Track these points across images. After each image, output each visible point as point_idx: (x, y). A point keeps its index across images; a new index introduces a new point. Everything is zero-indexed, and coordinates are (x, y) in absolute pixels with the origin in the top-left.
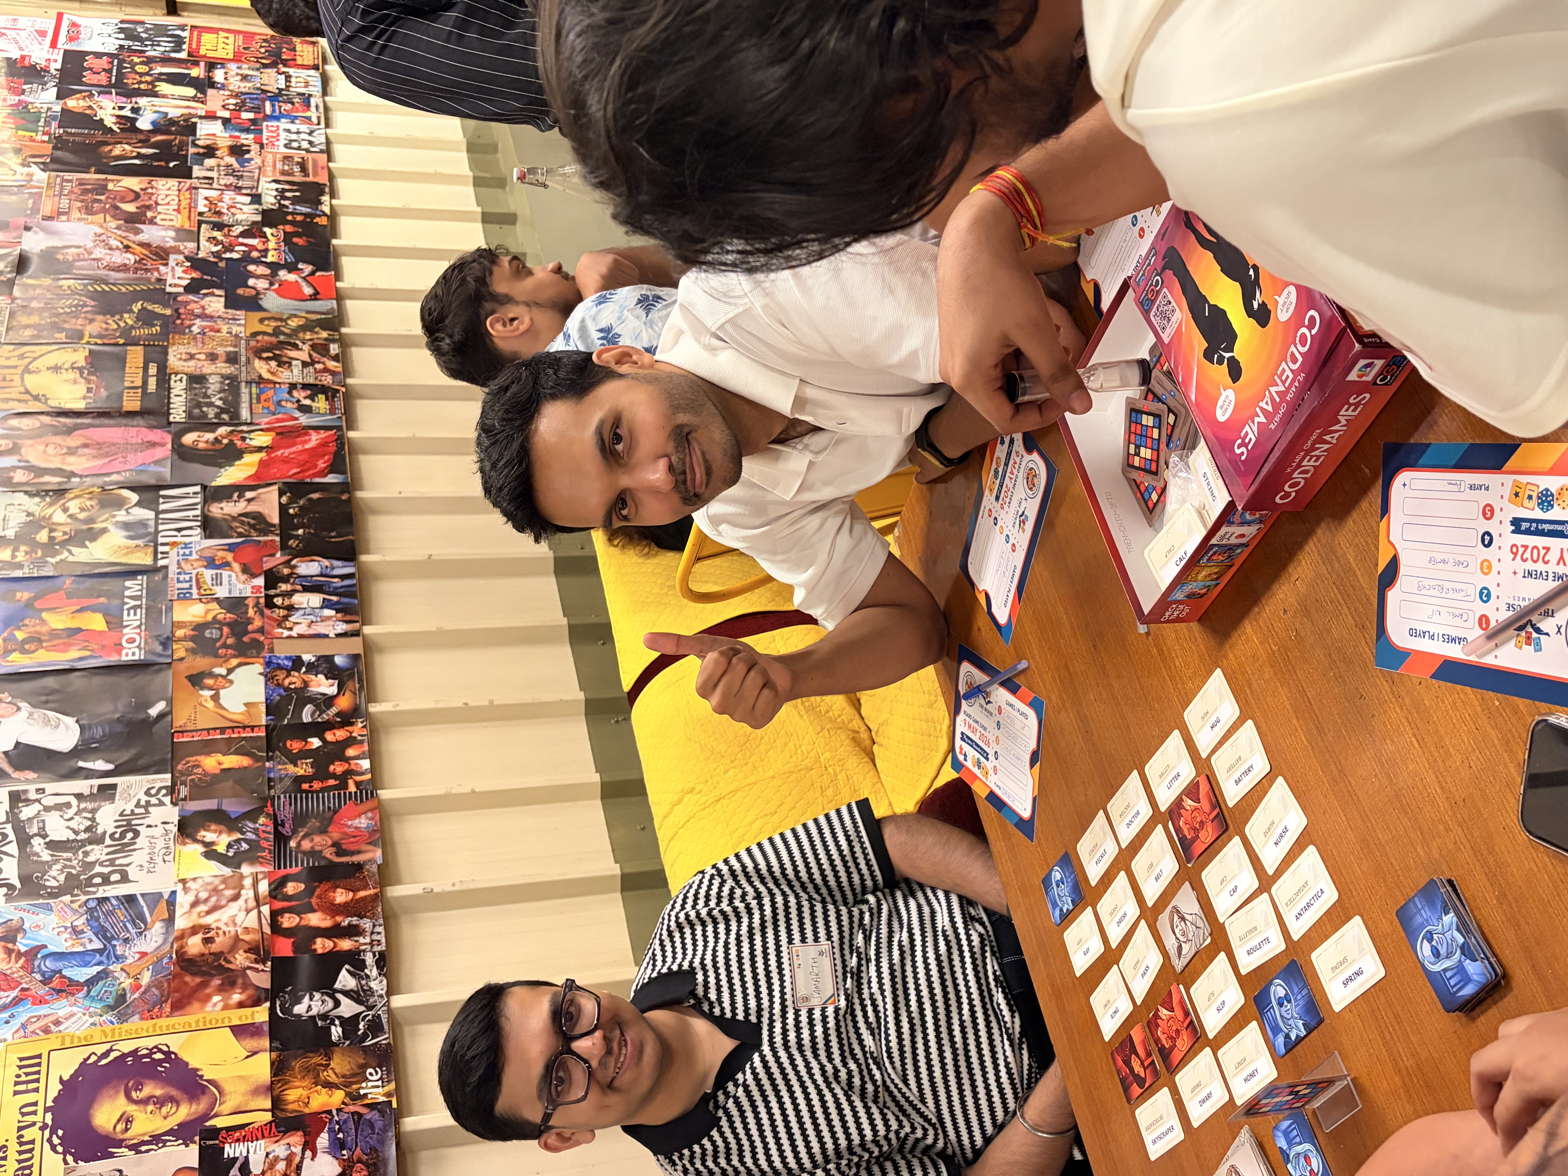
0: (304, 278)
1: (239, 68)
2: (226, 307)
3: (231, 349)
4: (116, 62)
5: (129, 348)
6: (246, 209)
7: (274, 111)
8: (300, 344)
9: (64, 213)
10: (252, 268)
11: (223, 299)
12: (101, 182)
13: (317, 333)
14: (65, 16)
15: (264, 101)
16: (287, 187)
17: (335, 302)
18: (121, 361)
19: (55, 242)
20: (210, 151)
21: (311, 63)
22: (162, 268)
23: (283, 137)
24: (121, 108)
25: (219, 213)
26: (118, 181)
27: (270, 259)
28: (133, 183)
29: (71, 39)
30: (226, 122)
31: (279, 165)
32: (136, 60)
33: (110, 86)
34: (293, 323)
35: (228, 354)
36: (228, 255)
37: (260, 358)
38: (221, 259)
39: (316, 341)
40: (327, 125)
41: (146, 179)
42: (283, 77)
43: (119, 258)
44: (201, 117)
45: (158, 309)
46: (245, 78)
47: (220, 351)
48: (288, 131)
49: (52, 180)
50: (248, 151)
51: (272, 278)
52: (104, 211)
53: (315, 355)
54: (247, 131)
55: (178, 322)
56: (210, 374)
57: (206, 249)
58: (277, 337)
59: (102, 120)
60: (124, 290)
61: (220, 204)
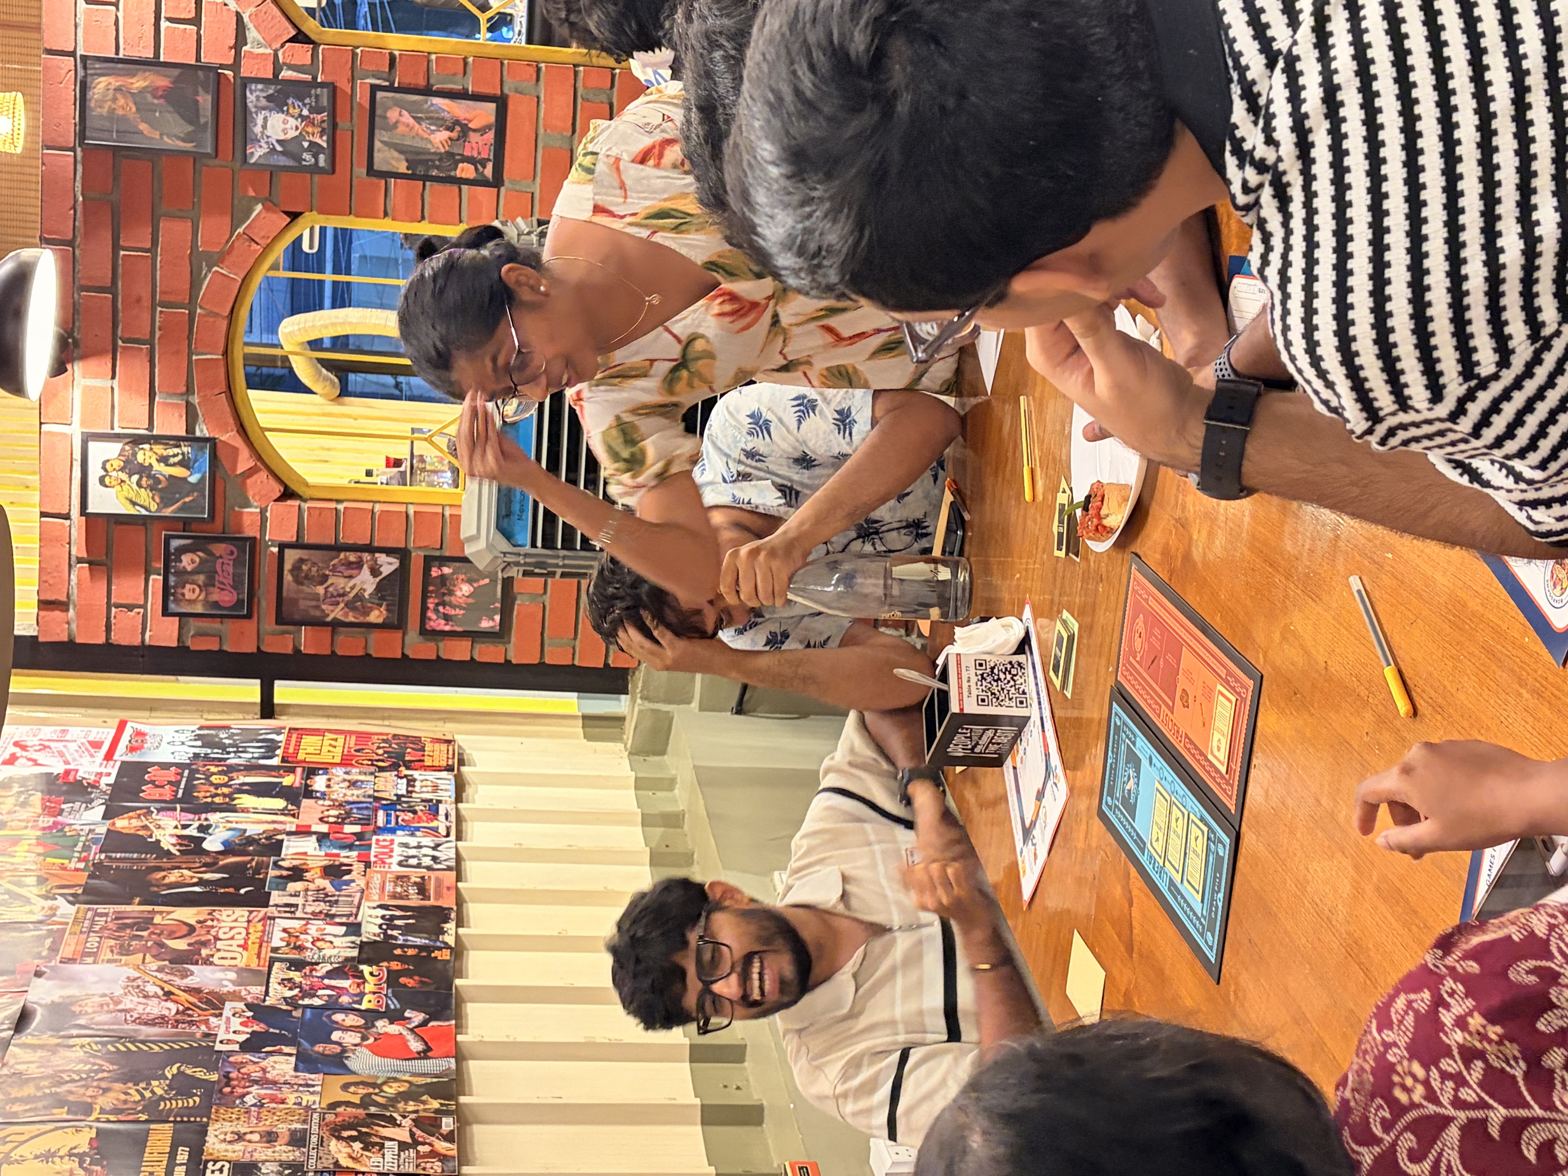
0: (412, 1030)
1: (347, 773)
2: (296, 1069)
3: (299, 1126)
4: (186, 773)
5: (152, 1126)
6: (337, 942)
7: (388, 822)
8: (399, 1118)
9: (89, 954)
10: (338, 1017)
11: (293, 1059)
12: (146, 915)
13: (424, 1103)
14: (129, 725)
15: (376, 810)
16: (398, 913)
17: (453, 1060)
18: (139, 1142)
19: (72, 991)
20: (297, 873)
21: (444, 764)
22: (213, 1020)
23: (398, 853)
24: (185, 827)
25: (301, 948)
26: (169, 913)
27: (364, 1006)
28: (189, 914)
29: (132, 749)
30: (322, 838)
31: (389, 887)
32: (213, 769)
33: (175, 800)
34: (391, 1090)
35: (293, 1133)
36: (307, 1001)
37: (339, 1138)
38: (296, 1007)
39: (422, 1114)
40: (459, 838)
41: (207, 909)
42: (404, 781)
43: (155, 1008)
44: (290, 833)
45: (200, 1074)
46: (353, 784)
47: (283, 1129)
48: (406, 845)
49: (80, 915)
50: (349, 872)
51: (365, 1030)
52: (145, 950)
53: (418, 1133)
54: (350, 847)
55: (227, 1090)
56: (264, 1162)
57: (277, 994)
58: (366, 1108)
59: (158, 842)
60: (156, 1049)
61: (302, 937)
